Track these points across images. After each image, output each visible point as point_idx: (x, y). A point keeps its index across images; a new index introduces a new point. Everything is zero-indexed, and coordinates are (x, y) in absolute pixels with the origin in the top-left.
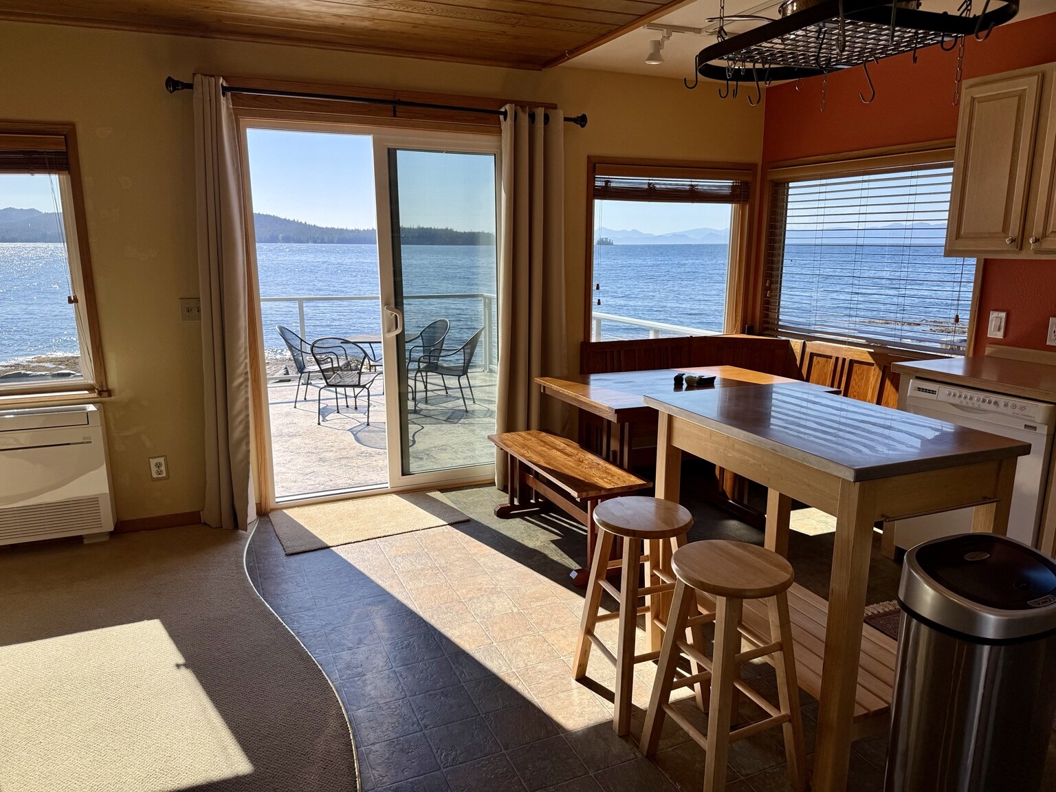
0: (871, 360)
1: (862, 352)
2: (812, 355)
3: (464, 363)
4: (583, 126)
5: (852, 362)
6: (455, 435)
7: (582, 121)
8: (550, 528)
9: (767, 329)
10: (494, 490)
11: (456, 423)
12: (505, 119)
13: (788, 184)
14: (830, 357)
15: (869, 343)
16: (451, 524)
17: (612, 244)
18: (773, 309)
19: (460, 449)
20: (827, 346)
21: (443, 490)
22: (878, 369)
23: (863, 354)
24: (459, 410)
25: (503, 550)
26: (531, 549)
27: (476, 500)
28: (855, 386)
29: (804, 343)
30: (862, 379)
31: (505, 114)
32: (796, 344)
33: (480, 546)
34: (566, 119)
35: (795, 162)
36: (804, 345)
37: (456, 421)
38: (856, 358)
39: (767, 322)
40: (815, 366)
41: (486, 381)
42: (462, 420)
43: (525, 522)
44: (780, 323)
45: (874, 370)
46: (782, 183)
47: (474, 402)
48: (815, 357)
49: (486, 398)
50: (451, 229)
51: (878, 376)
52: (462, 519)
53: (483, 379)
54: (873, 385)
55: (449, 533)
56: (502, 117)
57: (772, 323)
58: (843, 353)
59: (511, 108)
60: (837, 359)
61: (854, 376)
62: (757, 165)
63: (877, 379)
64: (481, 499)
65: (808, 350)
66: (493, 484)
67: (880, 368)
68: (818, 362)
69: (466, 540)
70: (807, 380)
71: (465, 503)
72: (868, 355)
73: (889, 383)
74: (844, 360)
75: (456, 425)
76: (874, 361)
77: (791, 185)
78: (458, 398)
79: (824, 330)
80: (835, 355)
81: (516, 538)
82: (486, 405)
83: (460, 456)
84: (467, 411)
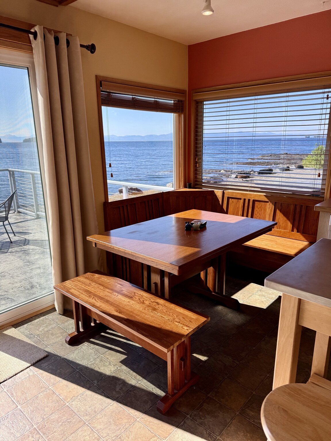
0: (266, 200)
1: (260, 195)
2: (228, 198)
3: (6, 214)
4: (92, 52)
5: (254, 201)
6: (8, 263)
7: (92, 48)
8: (113, 347)
9: (197, 184)
10: (56, 317)
11: (7, 252)
12: (35, 38)
13: (203, 103)
14: (240, 199)
15: (263, 190)
16: (34, 365)
18: (199, 174)
19: (15, 274)
20: (238, 193)
21: (17, 324)
22: (271, 204)
23: (261, 196)
24: (6, 242)
25: (88, 386)
26: (109, 377)
27: (46, 330)
28: (257, 214)
29: (223, 191)
30: (262, 210)
31: (35, 34)
32: (219, 193)
33: (67, 386)
34: (82, 46)
35: (207, 89)
36: (223, 193)
37: (6, 251)
38: (257, 199)
39: (196, 181)
40: (231, 204)
41: (17, 219)
42: (10, 250)
43: (92, 345)
44: (203, 181)
45: (269, 205)
46: (200, 102)
47: (15, 235)
48: (230, 199)
49: (21, 231)
51: (272, 208)
52: (42, 356)
53: (15, 218)
54: (269, 213)
55: (34, 376)
56: (31, 36)
57: (199, 181)
58: (248, 196)
59: (40, 29)
60: (245, 200)
61: (256, 209)
62: (186, 90)
63: (271, 210)
64: (50, 327)
65: (226, 196)
66: (54, 309)
67: (273, 204)
68: (233, 202)
69: (52, 381)
70: (227, 213)
71: (38, 335)
72: (264, 197)
73: (279, 212)
74: (249, 200)
75: (7, 254)
76: (269, 200)
77: (205, 103)
78: (3, 233)
79: (236, 184)
80: (243, 198)
81: (92, 367)
82: (23, 236)
83: (16, 280)
84: (11, 242)
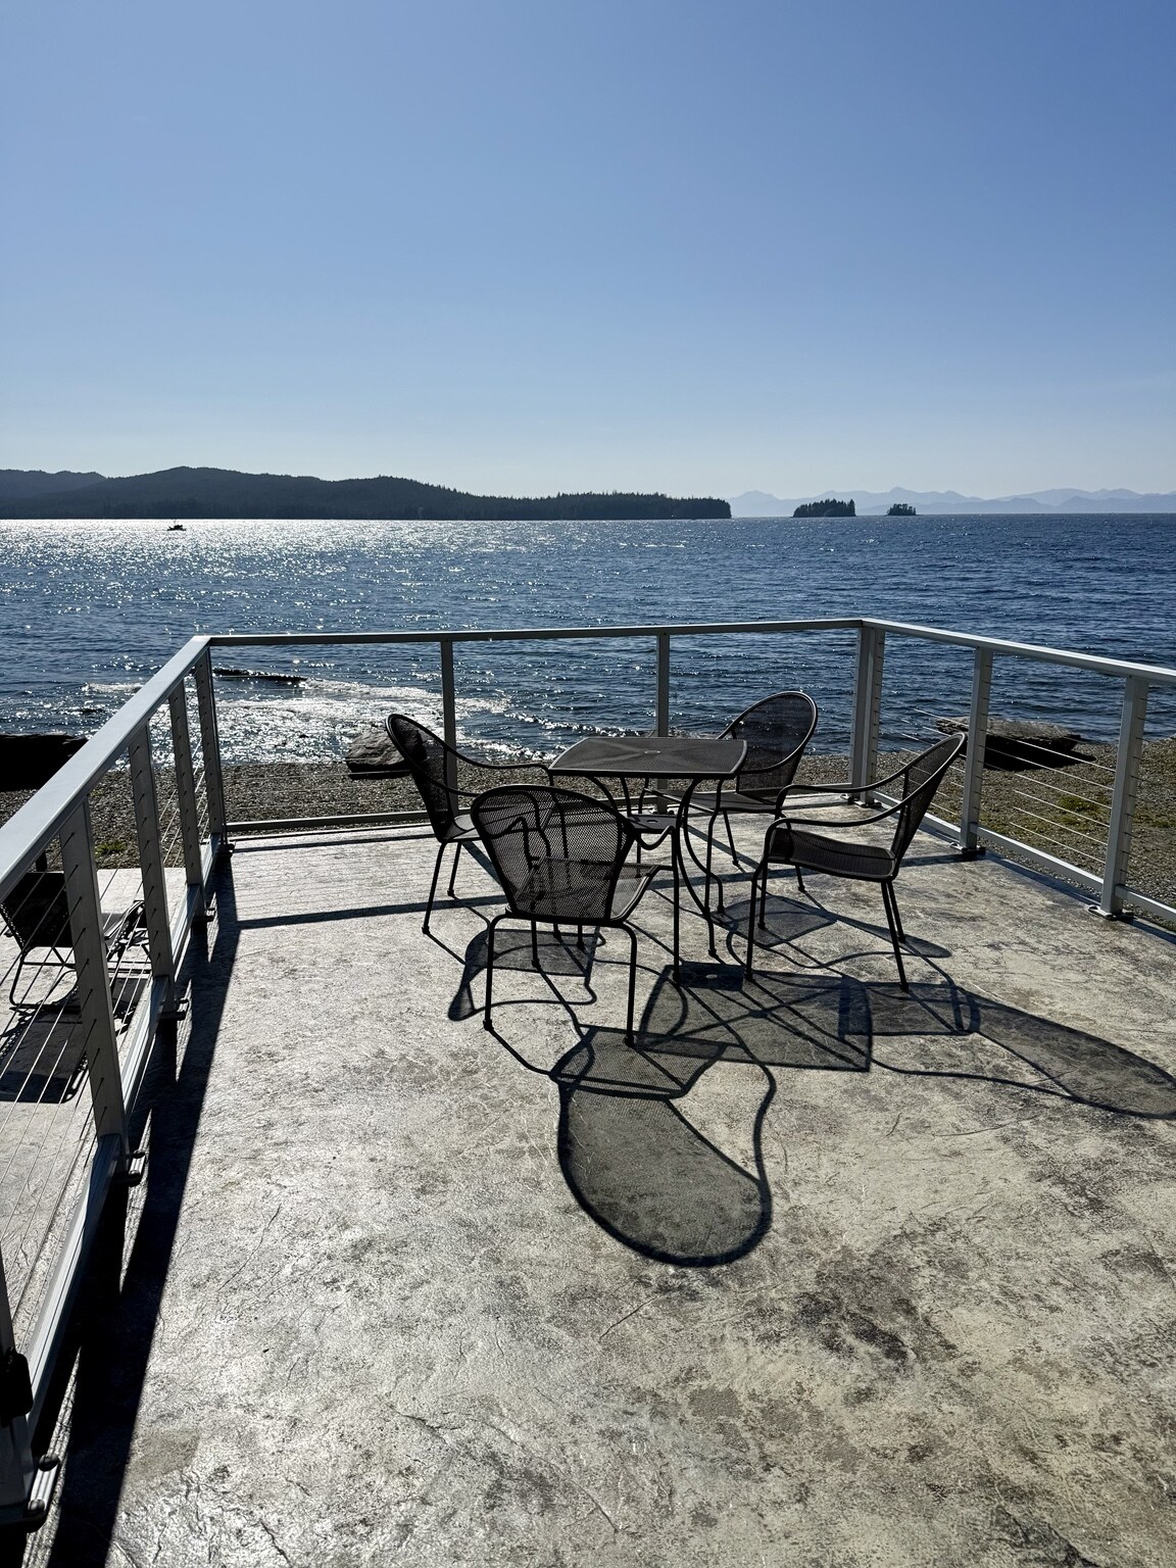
17: (914, 514)
50: (662, 495)
